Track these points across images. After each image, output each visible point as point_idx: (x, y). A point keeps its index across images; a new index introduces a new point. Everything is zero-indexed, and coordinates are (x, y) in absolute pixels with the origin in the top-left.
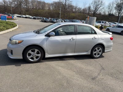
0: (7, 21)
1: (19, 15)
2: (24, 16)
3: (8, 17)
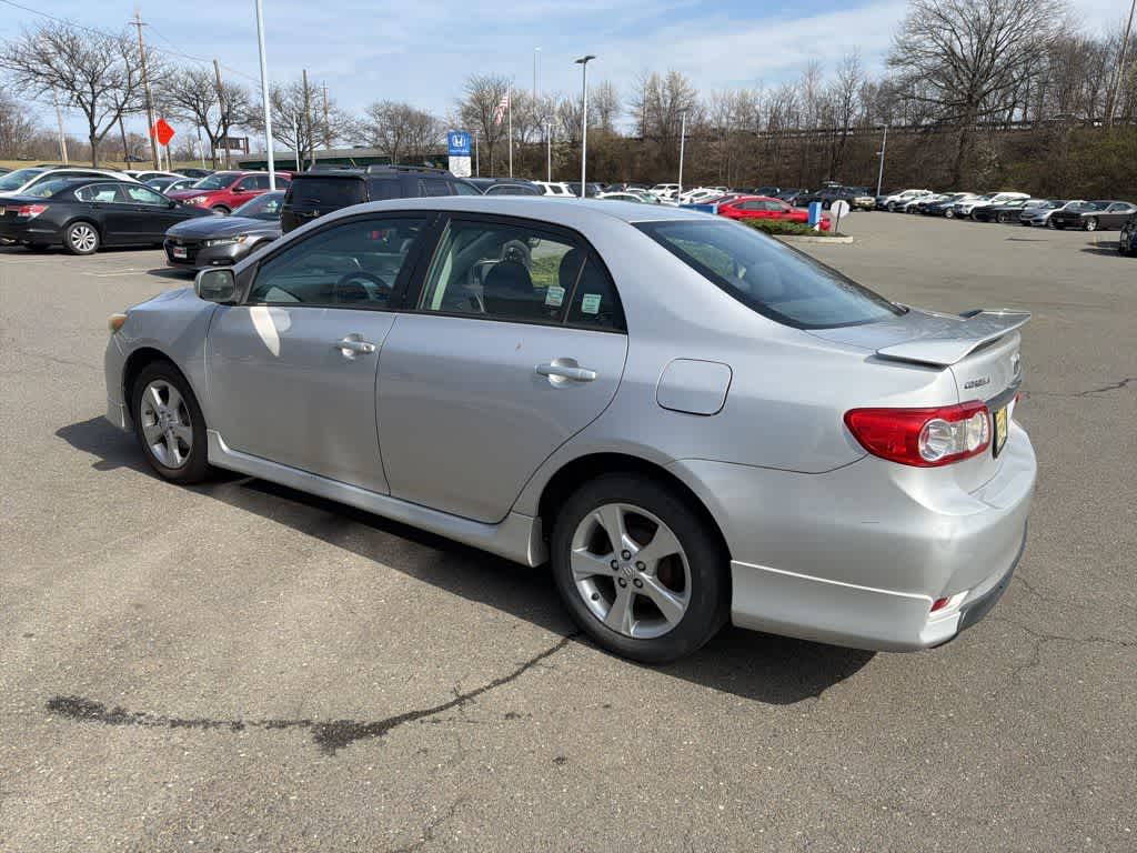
2: (967, 206)
3: (788, 212)
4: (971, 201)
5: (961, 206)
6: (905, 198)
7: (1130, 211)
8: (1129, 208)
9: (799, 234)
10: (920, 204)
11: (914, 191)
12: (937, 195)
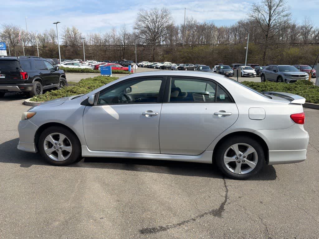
0: (111, 76)
1: (149, 64)
2: (159, 66)
3: (122, 68)
4: (159, 65)
5: (157, 66)
6: (143, 64)
7: (193, 66)
8: (192, 65)
9: (127, 74)
10: (147, 65)
11: (145, 62)
12: (151, 63)
